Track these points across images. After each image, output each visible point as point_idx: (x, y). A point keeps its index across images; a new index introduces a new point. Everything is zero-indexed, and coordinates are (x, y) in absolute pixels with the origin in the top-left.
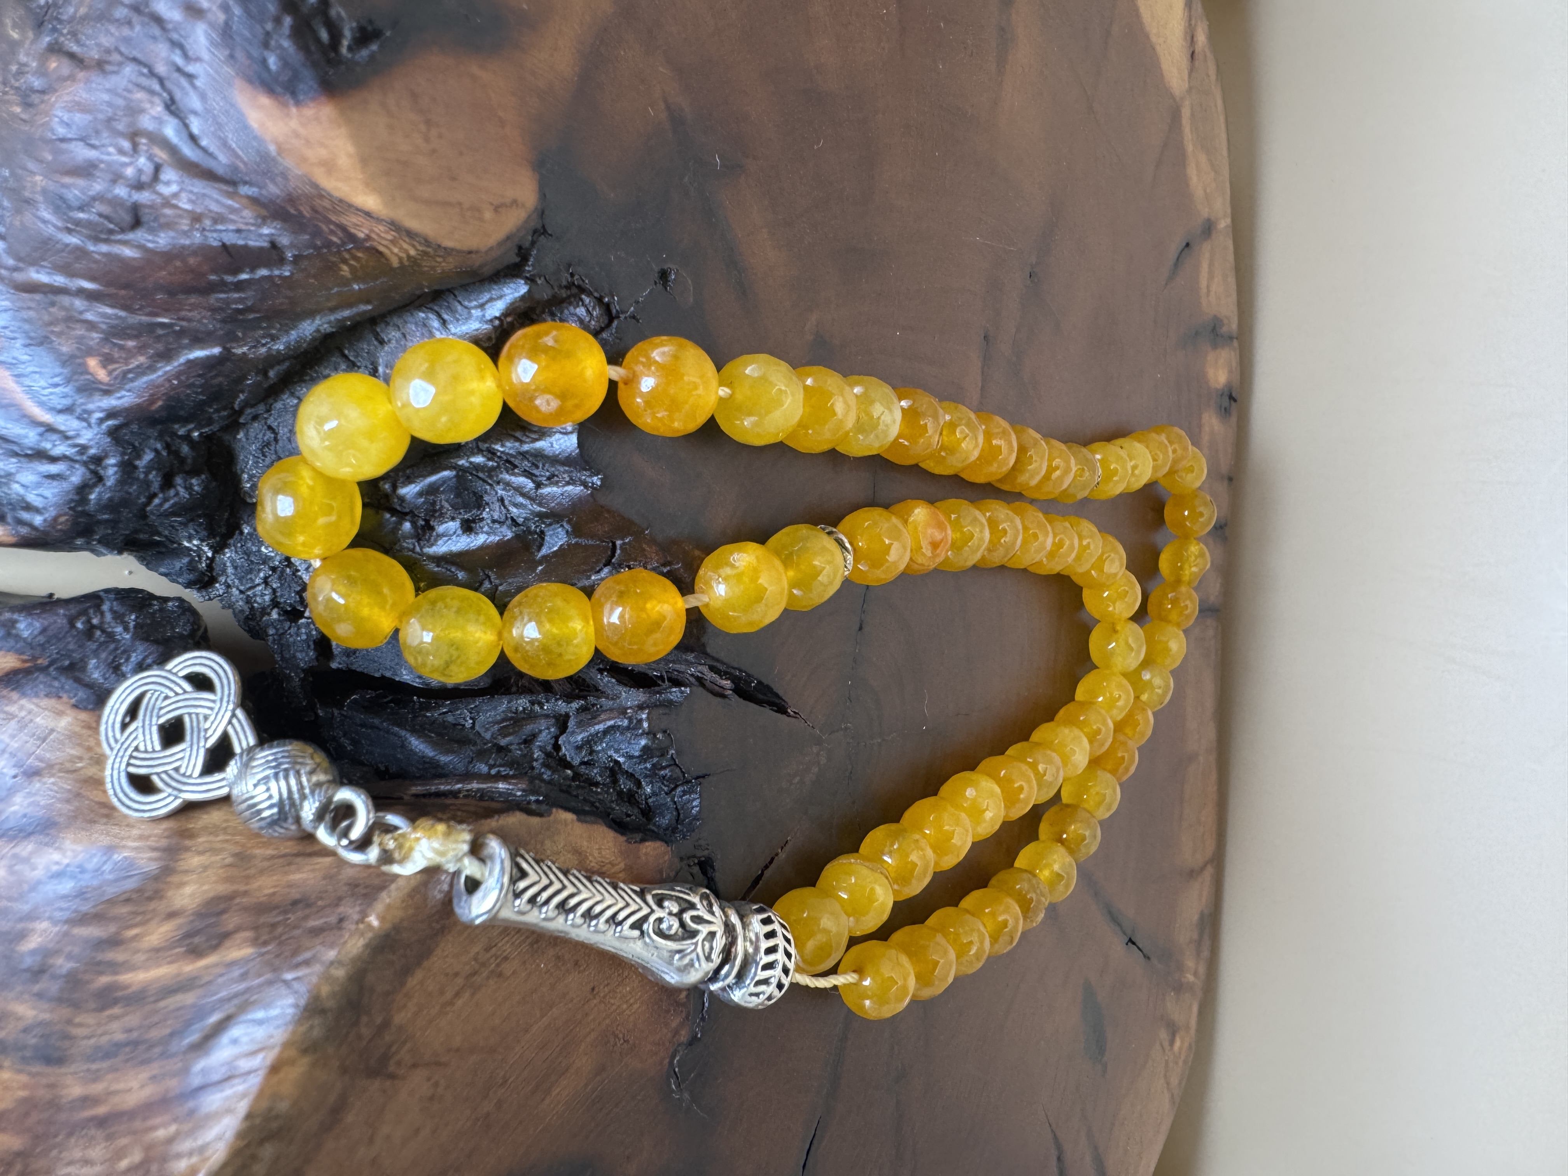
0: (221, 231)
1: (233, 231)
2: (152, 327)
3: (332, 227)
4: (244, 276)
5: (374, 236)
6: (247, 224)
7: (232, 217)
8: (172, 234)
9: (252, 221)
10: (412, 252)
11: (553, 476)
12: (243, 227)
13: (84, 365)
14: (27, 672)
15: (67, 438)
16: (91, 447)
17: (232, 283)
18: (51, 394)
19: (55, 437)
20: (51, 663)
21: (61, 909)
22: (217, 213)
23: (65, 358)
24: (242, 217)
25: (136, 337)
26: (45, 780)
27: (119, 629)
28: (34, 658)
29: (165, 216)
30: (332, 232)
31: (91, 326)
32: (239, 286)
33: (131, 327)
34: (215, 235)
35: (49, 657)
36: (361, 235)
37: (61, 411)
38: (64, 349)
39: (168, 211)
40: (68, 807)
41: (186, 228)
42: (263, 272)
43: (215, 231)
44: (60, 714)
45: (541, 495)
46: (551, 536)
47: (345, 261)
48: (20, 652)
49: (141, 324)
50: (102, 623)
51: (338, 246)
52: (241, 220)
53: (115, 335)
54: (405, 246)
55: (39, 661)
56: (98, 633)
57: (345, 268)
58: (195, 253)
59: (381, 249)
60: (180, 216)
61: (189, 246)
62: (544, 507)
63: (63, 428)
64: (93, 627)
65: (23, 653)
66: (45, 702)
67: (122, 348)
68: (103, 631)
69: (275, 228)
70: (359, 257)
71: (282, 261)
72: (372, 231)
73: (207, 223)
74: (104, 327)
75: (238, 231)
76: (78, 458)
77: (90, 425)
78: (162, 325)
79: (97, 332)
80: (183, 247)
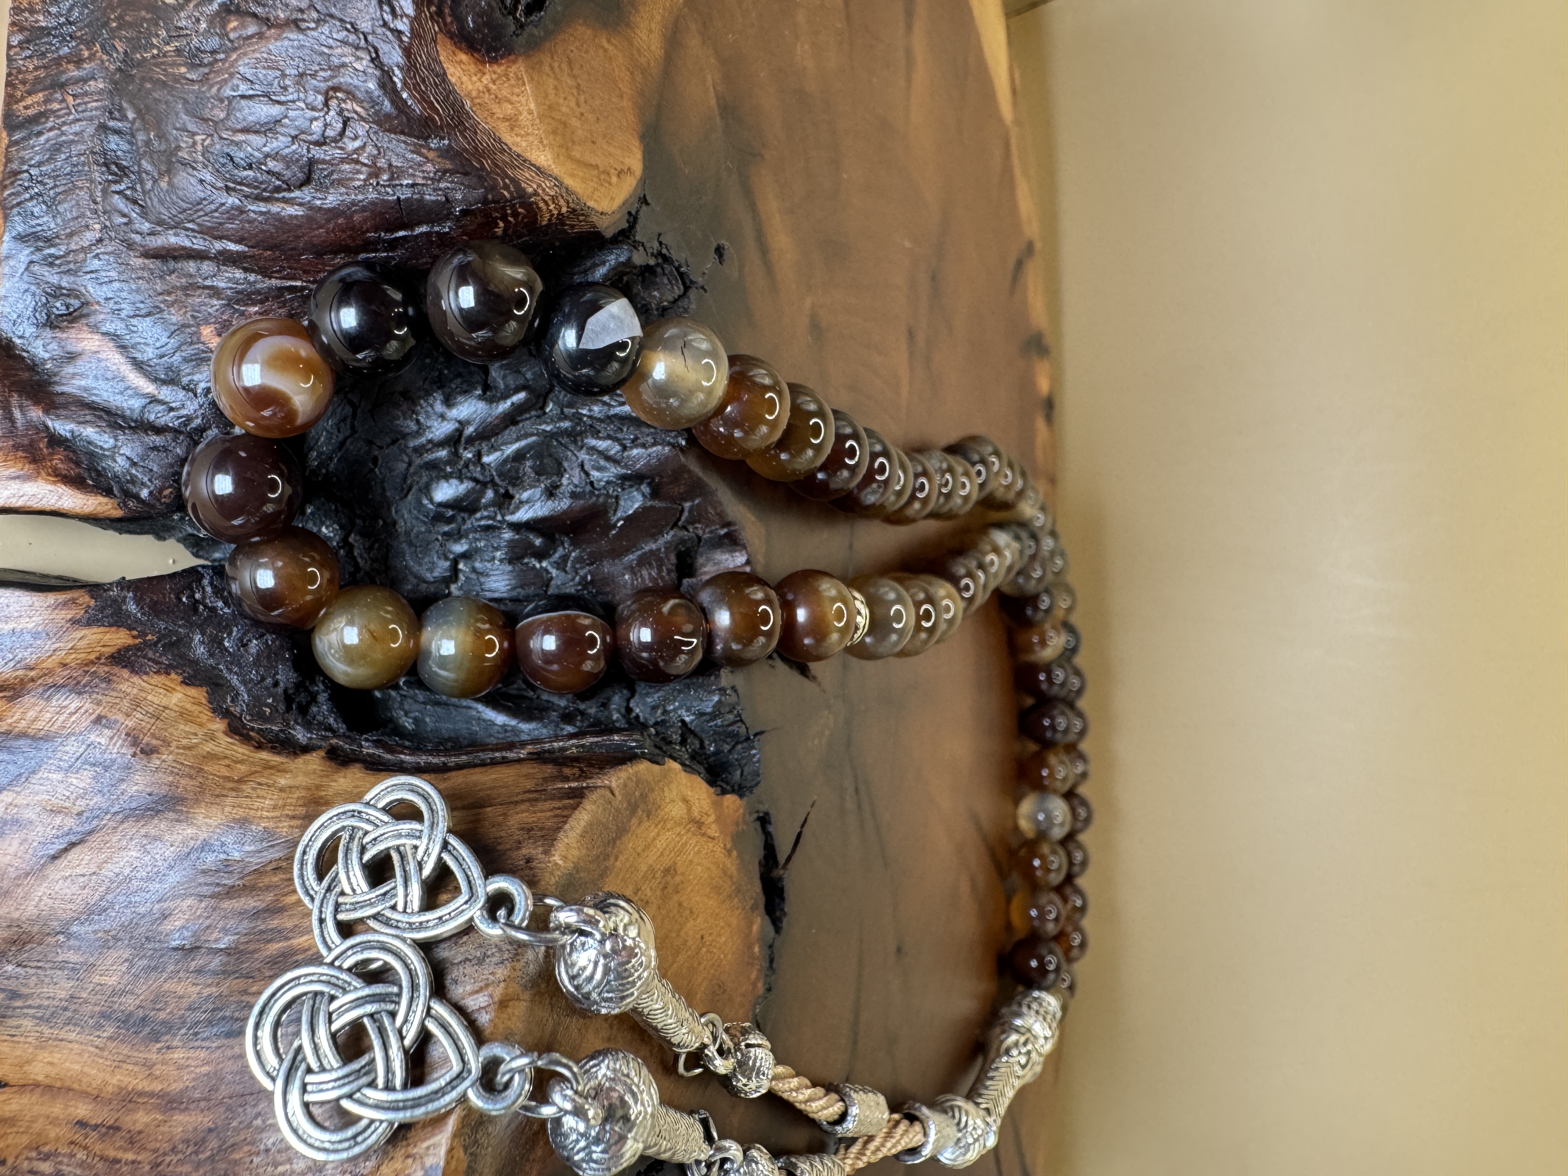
0: (395, 186)
1: (407, 185)
2: (281, 290)
3: (507, 181)
4: (401, 233)
5: (540, 191)
6: (424, 178)
7: (411, 171)
8: (343, 190)
9: (432, 175)
10: (564, 210)
11: (636, 438)
12: (420, 181)
13: (198, 333)
14: (137, 648)
15: (172, 409)
16: (197, 417)
17: (385, 241)
18: (156, 364)
19: (161, 408)
20: (159, 641)
21: (206, 884)
22: (397, 167)
23: (173, 328)
24: (423, 172)
25: (262, 302)
26: (164, 757)
27: (220, 604)
28: (143, 634)
29: (340, 171)
30: (506, 187)
31: (215, 292)
32: (393, 244)
33: (258, 292)
34: (389, 190)
35: (159, 632)
36: (530, 190)
37: (164, 382)
38: (174, 319)
39: (346, 167)
40: (194, 782)
41: (358, 183)
42: (424, 229)
43: (389, 186)
44: (169, 690)
45: (628, 457)
46: (625, 500)
47: (504, 218)
48: (130, 628)
49: (270, 289)
50: (204, 598)
51: (507, 201)
52: (421, 175)
53: (238, 302)
54: (562, 202)
55: (149, 637)
56: (201, 607)
57: (501, 224)
58: (364, 209)
59: (542, 204)
60: (359, 172)
61: (360, 201)
62: (628, 469)
63: (168, 400)
64: (197, 601)
65: (134, 629)
66: (157, 679)
67: (242, 314)
68: (206, 606)
69: (452, 182)
70: (519, 214)
71: (447, 217)
72: (539, 186)
73: (385, 177)
74: (229, 292)
75: (413, 185)
76: (183, 429)
77: (195, 395)
78: (292, 289)
79: (218, 299)
80: (353, 203)
